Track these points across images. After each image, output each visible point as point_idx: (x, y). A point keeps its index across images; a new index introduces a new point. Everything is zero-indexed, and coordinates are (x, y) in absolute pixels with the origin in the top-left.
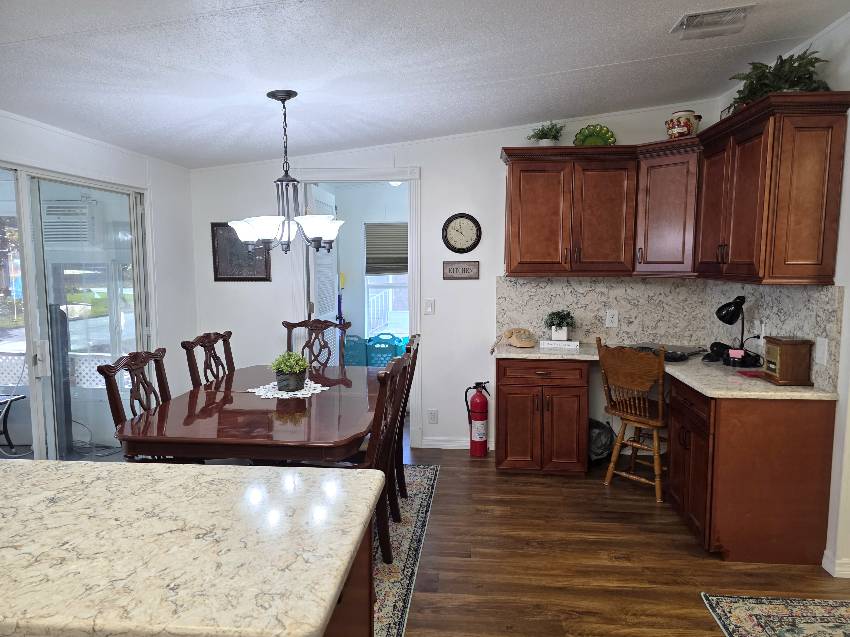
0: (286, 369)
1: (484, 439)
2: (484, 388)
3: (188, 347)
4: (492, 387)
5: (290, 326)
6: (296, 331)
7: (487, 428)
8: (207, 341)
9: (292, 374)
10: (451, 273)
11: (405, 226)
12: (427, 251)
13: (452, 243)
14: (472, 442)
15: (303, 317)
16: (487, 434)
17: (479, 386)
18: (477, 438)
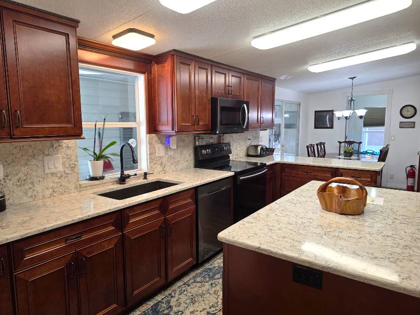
0: (347, 151)
1: (413, 185)
2: (414, 167)
3: (317, 145)
4: (417, 167)
5: (340, 143)
6: (342, 144)
7: (414, 181)
8: (321, 144)
9: (349, 153)
10: (402, 125)
11: (385, 109)
12: (393, 118)
13: (404, 115)
14: (407, 186)
15: (344, 141)
16: (414, 183)
17: (412, 166)
18: (409, 184)
